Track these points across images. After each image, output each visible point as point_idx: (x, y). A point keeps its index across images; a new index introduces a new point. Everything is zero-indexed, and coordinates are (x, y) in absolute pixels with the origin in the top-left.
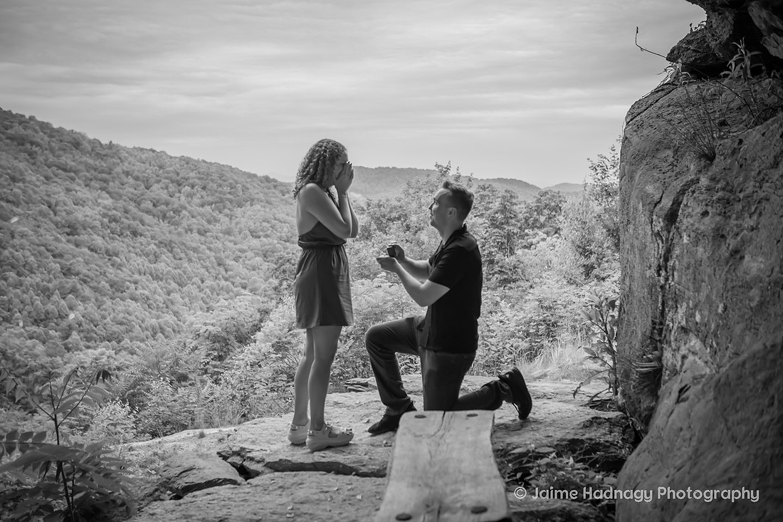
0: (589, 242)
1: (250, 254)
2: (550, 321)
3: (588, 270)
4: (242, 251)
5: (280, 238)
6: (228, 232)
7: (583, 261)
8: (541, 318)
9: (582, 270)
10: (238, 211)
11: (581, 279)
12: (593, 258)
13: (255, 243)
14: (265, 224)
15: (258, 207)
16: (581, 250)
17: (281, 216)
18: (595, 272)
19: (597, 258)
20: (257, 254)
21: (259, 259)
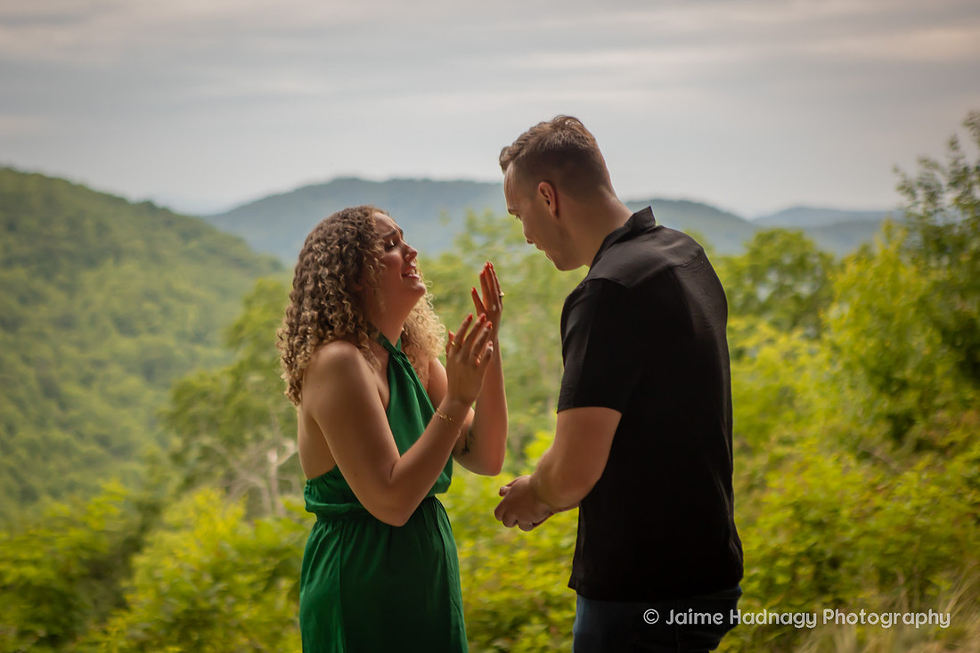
0: (901, 360)
1: (115, 370)
2: (822, 554)
3: (899, 426)
4: (99, 364)
5: (181, 335)
6: (66, 323)
7: (885, 404)
8: (802, 549)
9: (885, 427)
10: (88, 277)
11: (884, 449)
12: (910, 400)
13: (126, 345)
14: (148, 306)
15: (130, 267)
16: (879, 380)
17: (183, 286)
18: (918, 430)
19: (921, 400)
20: (130, 371)
21: (133, 382)
